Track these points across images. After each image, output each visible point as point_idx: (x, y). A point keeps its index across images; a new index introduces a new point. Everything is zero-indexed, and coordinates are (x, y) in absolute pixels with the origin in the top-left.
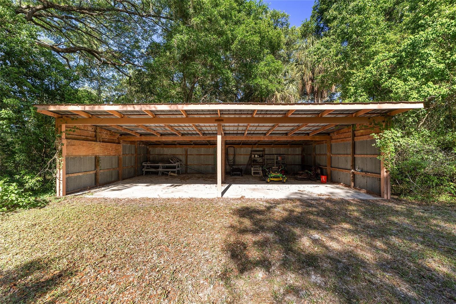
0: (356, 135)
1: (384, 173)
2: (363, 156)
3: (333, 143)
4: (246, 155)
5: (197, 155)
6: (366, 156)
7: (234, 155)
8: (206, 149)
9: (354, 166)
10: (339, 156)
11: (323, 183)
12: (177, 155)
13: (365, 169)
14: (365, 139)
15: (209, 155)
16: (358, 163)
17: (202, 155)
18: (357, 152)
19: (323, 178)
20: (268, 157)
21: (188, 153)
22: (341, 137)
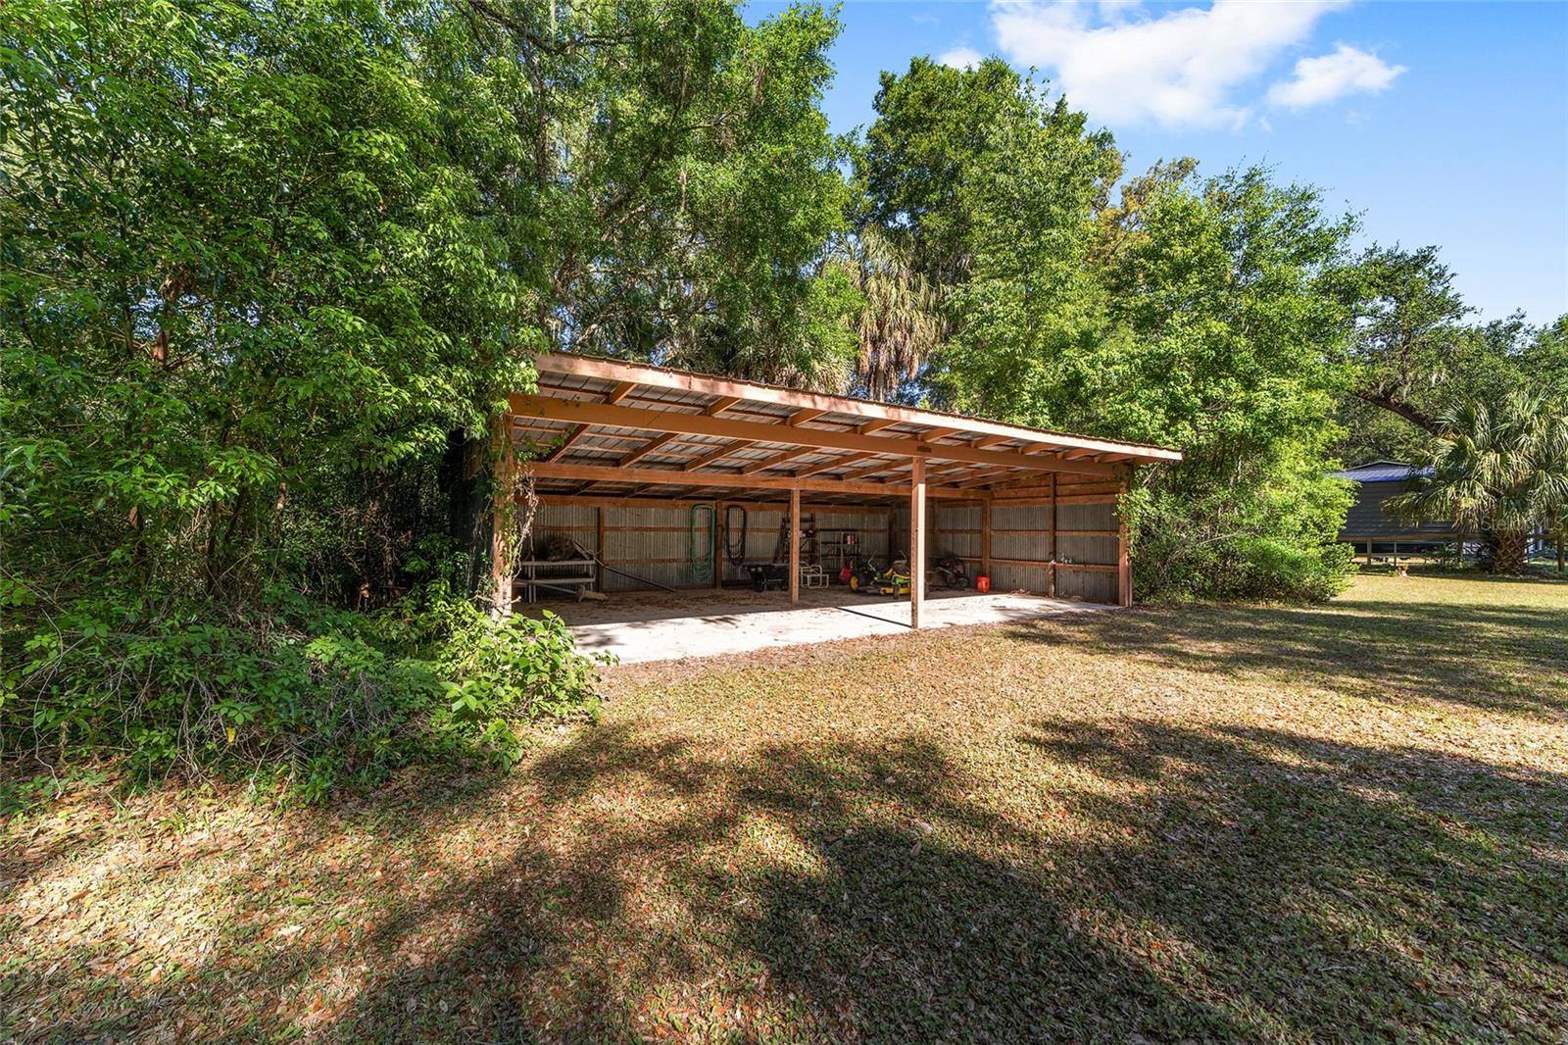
0: (1059, 493)
1: (1124, 561)
2: (1075, 533)
3: (996, 508)
4: (772, 531)
5: (637, 530)
6: (1082, 534)
7: (744, 531)
8: (661, 510)
9: (1054, 554)
10: (1014, 534)
11: (982, 592)
12: (568, 529)
13: (1081, 558)
14: (1080, 503)
15: (674, 529)
16: (1064, 548)
17: (650, 529)
18: (1060, 526)
19: (983, 583)
20: (829, 536)
21: (607, 524)
22: (1019, 494)
